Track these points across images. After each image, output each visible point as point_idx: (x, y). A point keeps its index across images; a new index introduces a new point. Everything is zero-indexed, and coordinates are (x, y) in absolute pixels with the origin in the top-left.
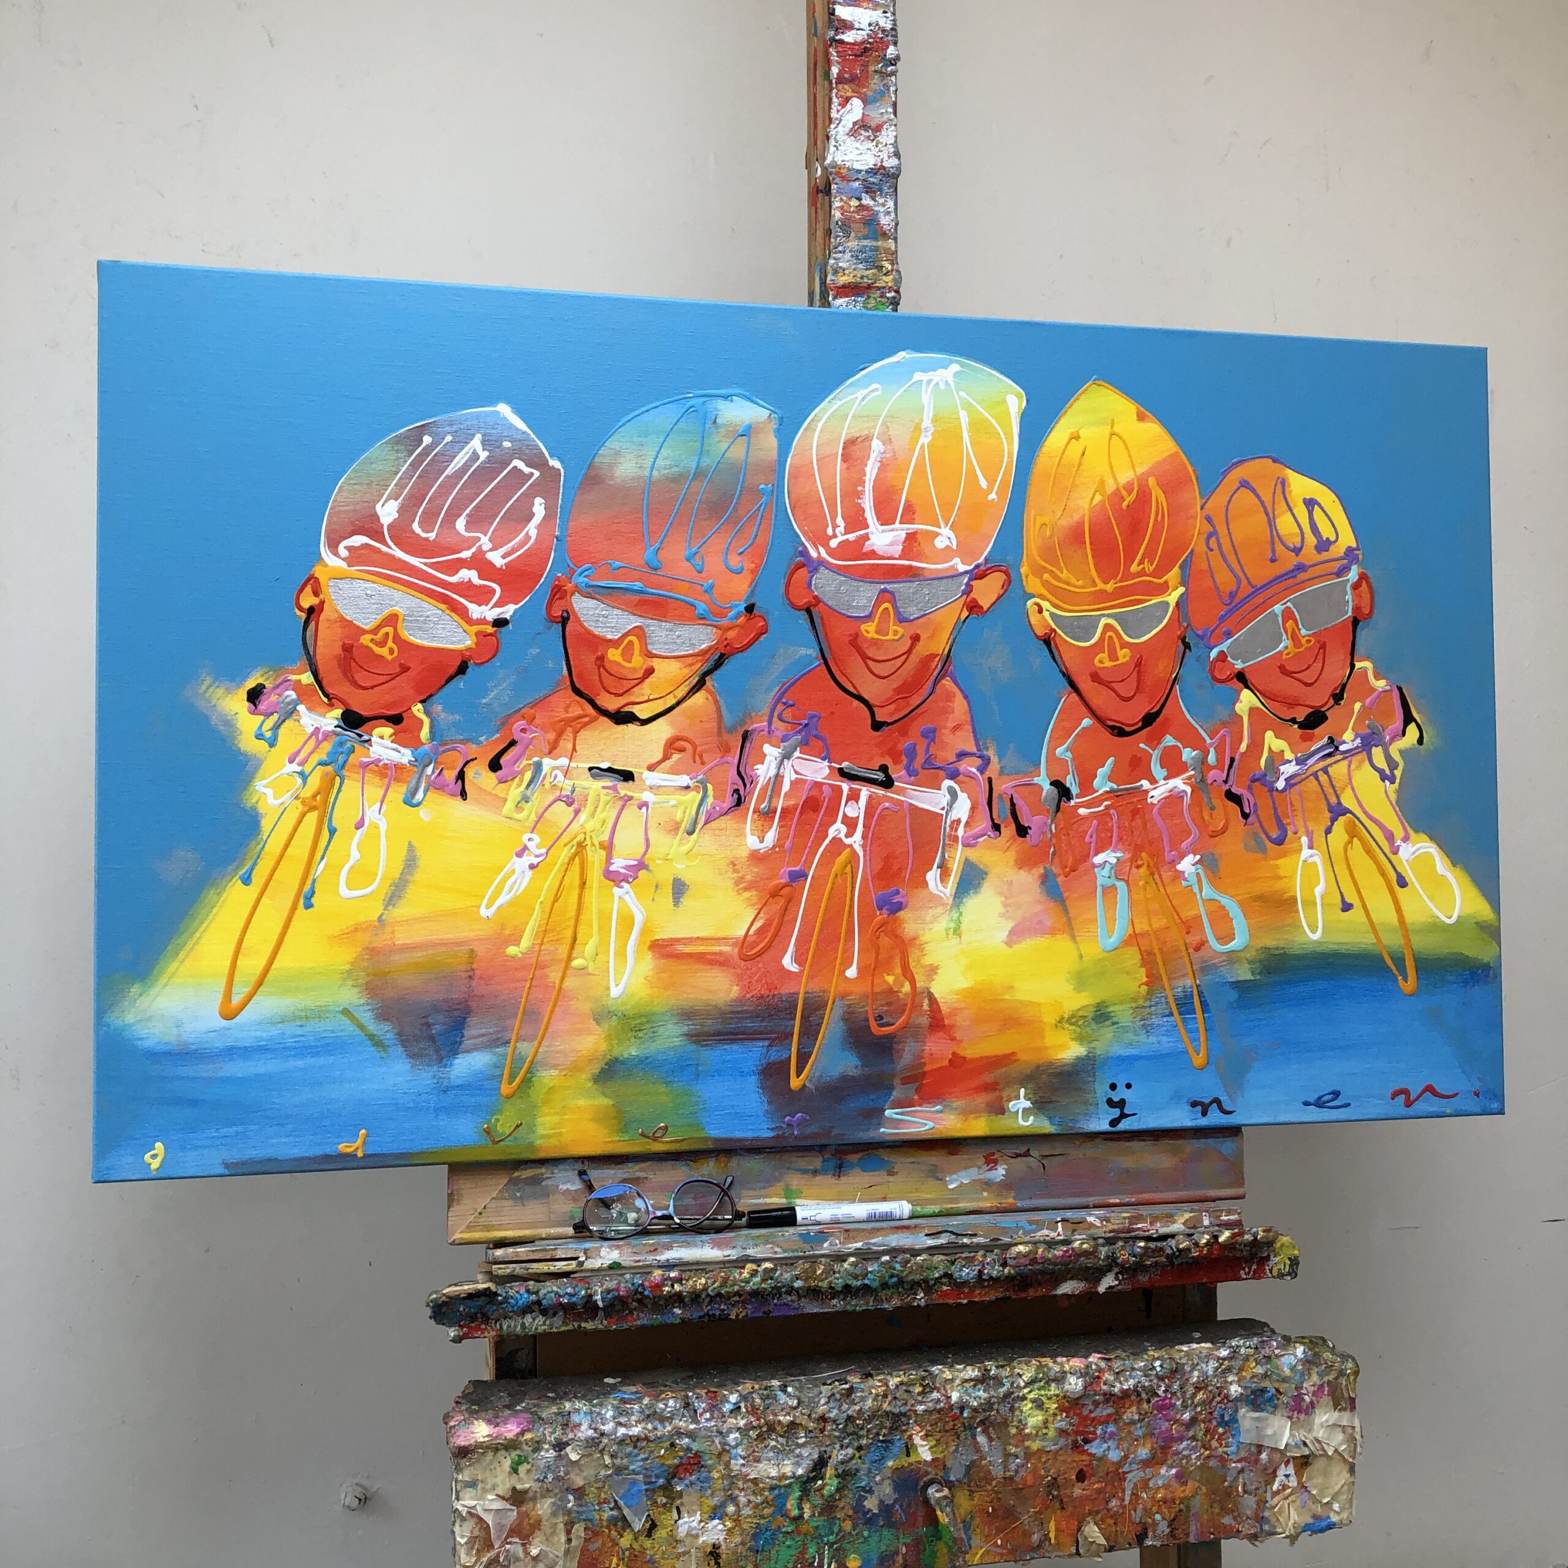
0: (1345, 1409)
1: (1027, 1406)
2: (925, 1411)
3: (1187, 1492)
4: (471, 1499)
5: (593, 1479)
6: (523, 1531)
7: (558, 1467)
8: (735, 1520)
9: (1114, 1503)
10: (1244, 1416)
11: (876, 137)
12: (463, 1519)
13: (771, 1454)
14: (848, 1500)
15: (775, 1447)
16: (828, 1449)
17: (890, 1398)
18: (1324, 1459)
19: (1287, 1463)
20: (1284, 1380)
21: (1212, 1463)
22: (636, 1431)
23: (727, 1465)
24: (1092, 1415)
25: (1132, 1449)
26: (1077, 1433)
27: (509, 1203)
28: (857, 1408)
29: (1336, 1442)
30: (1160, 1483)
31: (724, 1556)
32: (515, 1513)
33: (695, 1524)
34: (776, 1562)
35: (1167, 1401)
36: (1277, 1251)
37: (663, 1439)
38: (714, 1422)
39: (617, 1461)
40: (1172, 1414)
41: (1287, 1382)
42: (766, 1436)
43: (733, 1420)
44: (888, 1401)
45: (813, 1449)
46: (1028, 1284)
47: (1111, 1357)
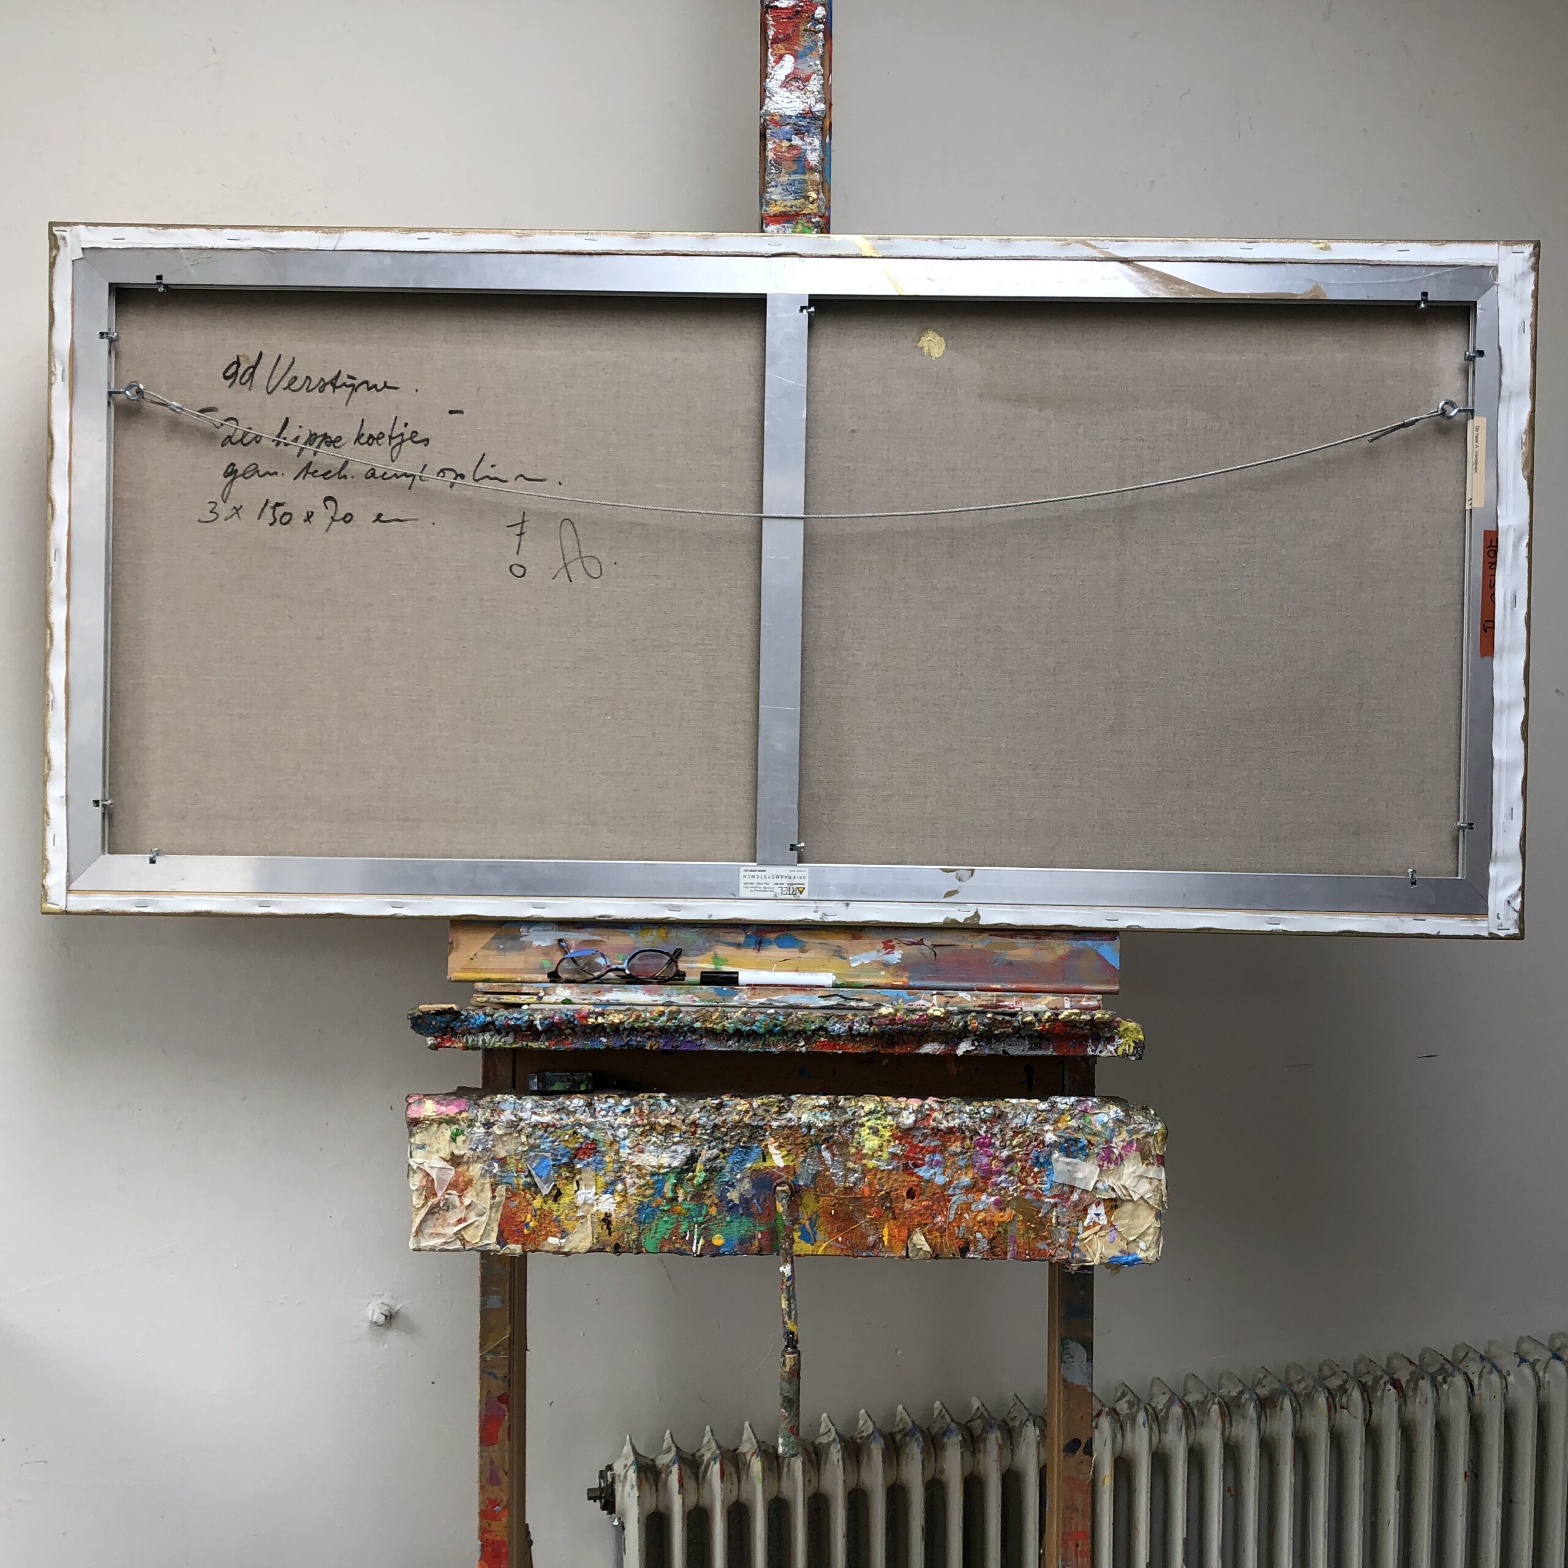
0: (1153, 1164)
1: (865, 1132)
2: (778, 1126)
3: (1005, 1218)
4: (421, 1157)
5: (512, 1152)
6: (460, 1186)
7: (487, 1141)
8: (623, 1196)
9: (939, 1218)
10: (1057, 1160)
11: (805, 86)
12: (415, 1172)
13: (652, 1148)
14: (714, 1191)
15: (654, 1143)
16: (699, 1149)
17: (751, 1113)
18: (1131, 1204)
19: (1098, 1204)
20: (1095, 1134)
21: (1028, 1196)
22: (547, 1119)
23: (617, 1153)
24: (921, 1145)
25: (956, 1176)
26: (907, 1157)
27: (494, 953)
28: (722, 1119)
29: (1144, 1189)
30: (981, 1207)
31: (614, 1223)
32: (453, 1172)
33: (591, 1196)
34: (655, 1233)
35: (987, 1140)
36: (1121, 1033)
37: (568, 1127)
38: (608, 1119)
39: (531, 1141)
40: (992, 1151)
41: (1098, 1136)
42: (648, 1133)
43: (623, 1119)
44: (748, 1116)
45: (686, 1147)
46: (895, 1042)
47: (945, 1100)
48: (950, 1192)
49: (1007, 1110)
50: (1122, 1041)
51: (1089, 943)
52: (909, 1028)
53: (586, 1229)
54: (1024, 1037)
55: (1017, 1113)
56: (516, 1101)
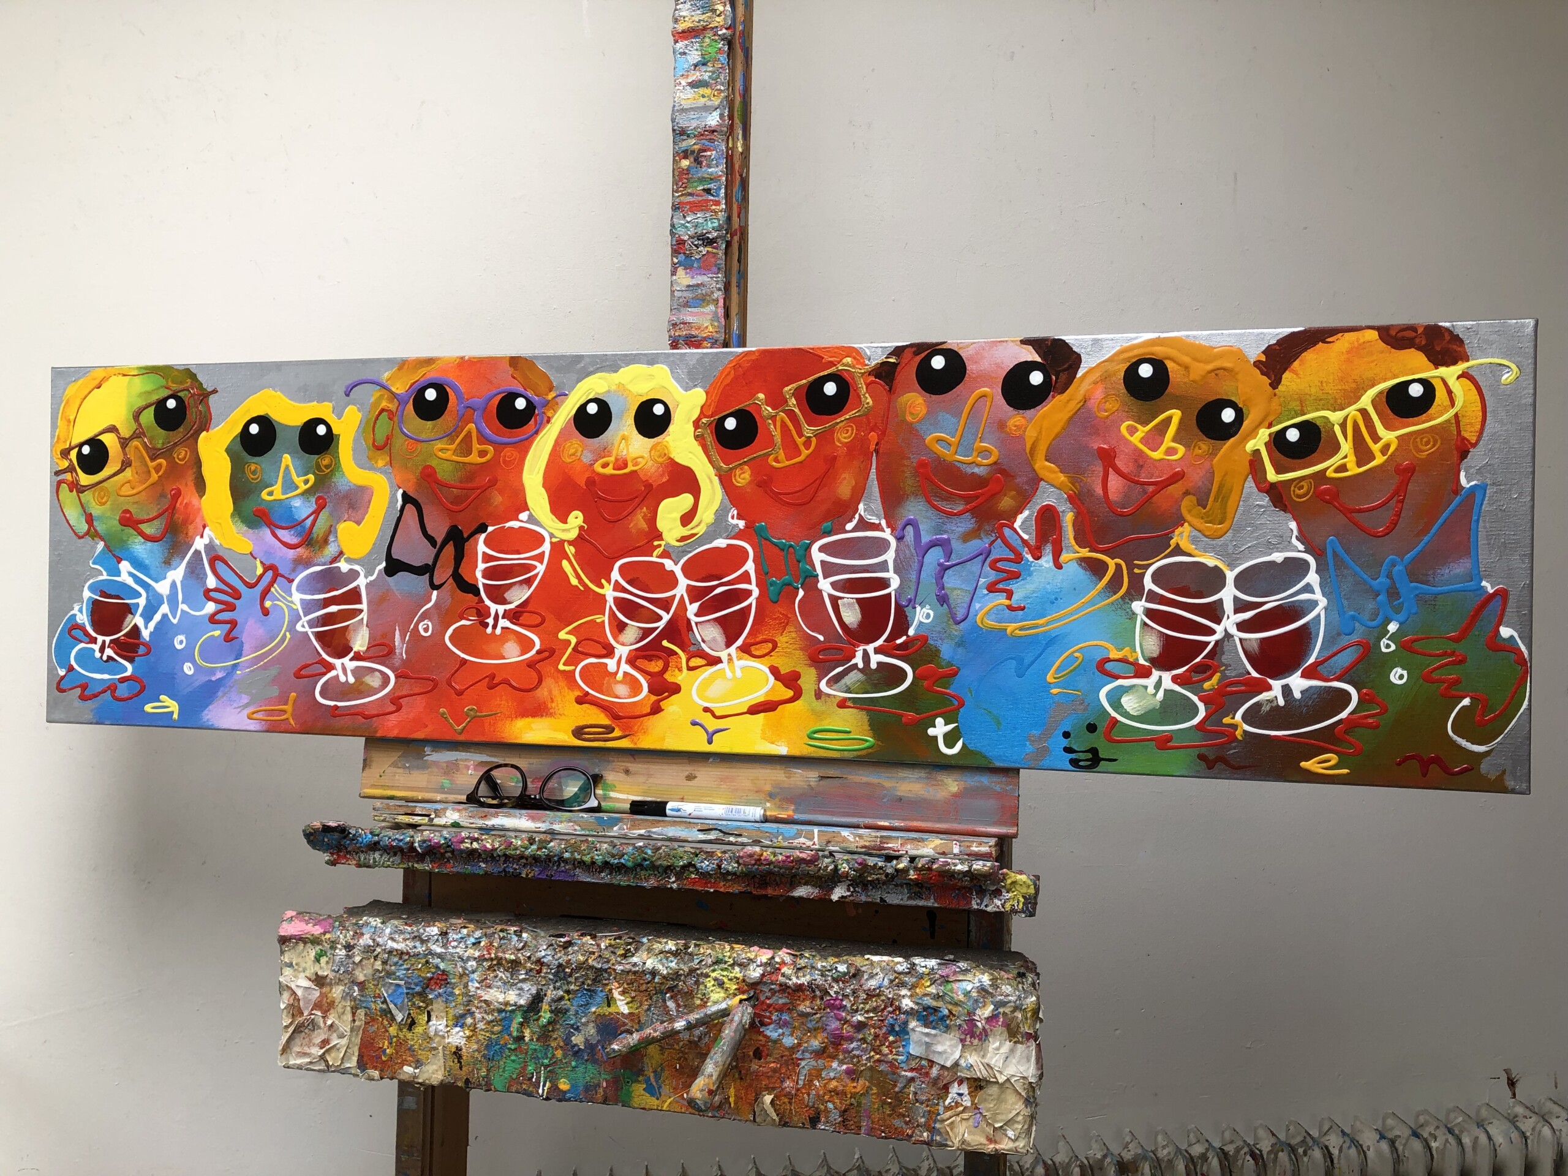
0: (1022, 1043)
1: (710, 983)
2: (622, 971)
3: (858, 1089)
4: (290, 975)
5: (371, 977)
6: (325, 1006)
7: (347, 963)
8: (472, 1031)
9: (788, 1084)
10: (913, 1030)
12: (284, 990)
13: (500, 983)
15: (501, 978)
16: (544, 988)
17: (596, 954)
19: (960, 1083)
20: (956, 1004)
21: (882, 1067)
22: (400, 946)
23: (466, 986)
24: (768, 1002)
25: (805, 1038)
28: (565, 958)
29: (1010, 1070)
30: (832, 1075)
31: (464, 1058)
32: (317, 994)
33: (441, 1027)
34: (504, 1071)
35: (838, 1002)
36: (1008, 887)
37: (421, 956)
38: (458, 950)
39: (388, 967)
40: (844, 1014)
41: (960, 1006)
42: (496, 968)
43: (472, 951)
44: (593, 957)
45: (532, 985)
46: (766, 883)
47: (798, 953)
48: (799, 1055)
49: (863, 969)
50: (1010, 895)
52: (776, 869)
53: (439, 1060)
54: (902, 886)
55: (875, 972)
56: (379, 925)
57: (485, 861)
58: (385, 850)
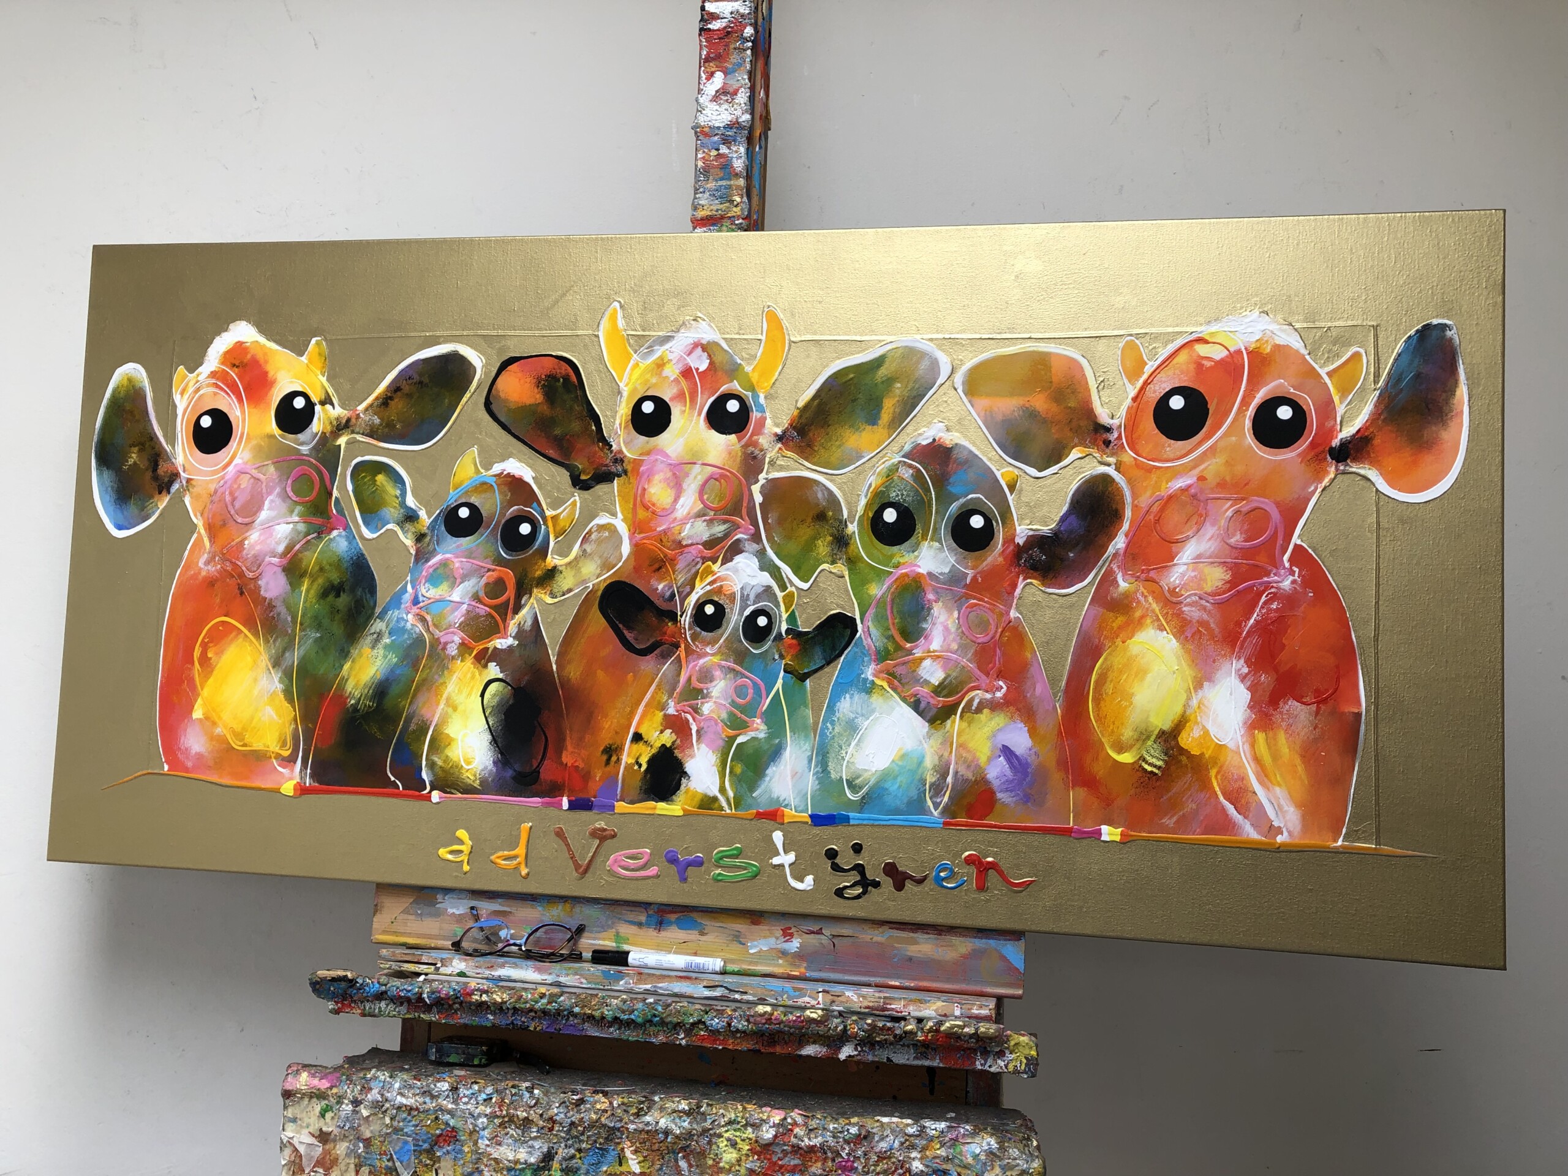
1: (722, 1143)
2: (635, 1130)
4: (292, 1131)
5: (377, 1134)
6: (327, 1163)
7: (354, 1119)
11: (733, 99)
12: (285, 1146)
13: (510, 1141)
15: (512, 1136)
16: (556, 1146)
17: (609, 1113)
22: (412, 1101)
23: (476, 1143)
24: (780, 1163)
26: (765, 1174)
27: (413, 917)
28: (580, 1116)
32: (321, 1149)
35: (849, 1164)
36: (1011, 1048)
37: (431, 1112)
38: (469, 1106)
39: (395, 1123)
41: (969, 1169)
42: (507, 1125)
43: (483, 1108)
44: (606, 1115)
45: (543, 1143)
46: (775, 1042)
47: (810, 1115)
49: (874, 1131)
50: (1013, 1056)
51: (992, 943)
52: (786, 1029)
54: (908, 1046)
55: (885, 1134)
56: (388, 1079)
57: (494, 1013)
58: (392, 1000)
